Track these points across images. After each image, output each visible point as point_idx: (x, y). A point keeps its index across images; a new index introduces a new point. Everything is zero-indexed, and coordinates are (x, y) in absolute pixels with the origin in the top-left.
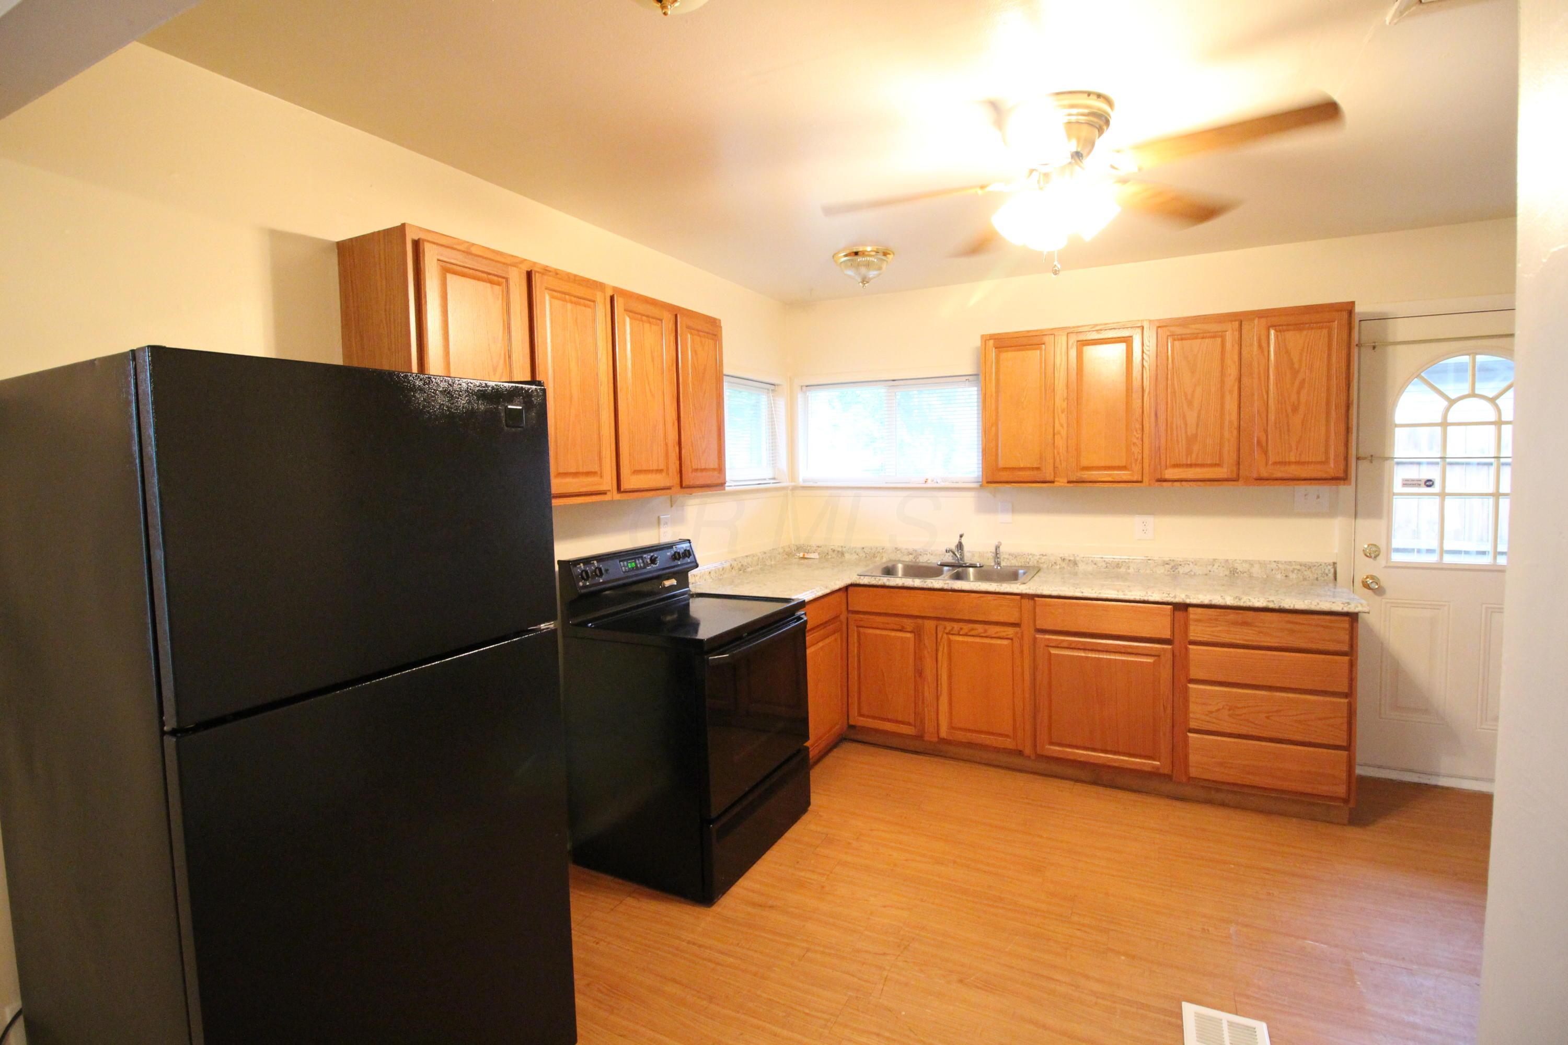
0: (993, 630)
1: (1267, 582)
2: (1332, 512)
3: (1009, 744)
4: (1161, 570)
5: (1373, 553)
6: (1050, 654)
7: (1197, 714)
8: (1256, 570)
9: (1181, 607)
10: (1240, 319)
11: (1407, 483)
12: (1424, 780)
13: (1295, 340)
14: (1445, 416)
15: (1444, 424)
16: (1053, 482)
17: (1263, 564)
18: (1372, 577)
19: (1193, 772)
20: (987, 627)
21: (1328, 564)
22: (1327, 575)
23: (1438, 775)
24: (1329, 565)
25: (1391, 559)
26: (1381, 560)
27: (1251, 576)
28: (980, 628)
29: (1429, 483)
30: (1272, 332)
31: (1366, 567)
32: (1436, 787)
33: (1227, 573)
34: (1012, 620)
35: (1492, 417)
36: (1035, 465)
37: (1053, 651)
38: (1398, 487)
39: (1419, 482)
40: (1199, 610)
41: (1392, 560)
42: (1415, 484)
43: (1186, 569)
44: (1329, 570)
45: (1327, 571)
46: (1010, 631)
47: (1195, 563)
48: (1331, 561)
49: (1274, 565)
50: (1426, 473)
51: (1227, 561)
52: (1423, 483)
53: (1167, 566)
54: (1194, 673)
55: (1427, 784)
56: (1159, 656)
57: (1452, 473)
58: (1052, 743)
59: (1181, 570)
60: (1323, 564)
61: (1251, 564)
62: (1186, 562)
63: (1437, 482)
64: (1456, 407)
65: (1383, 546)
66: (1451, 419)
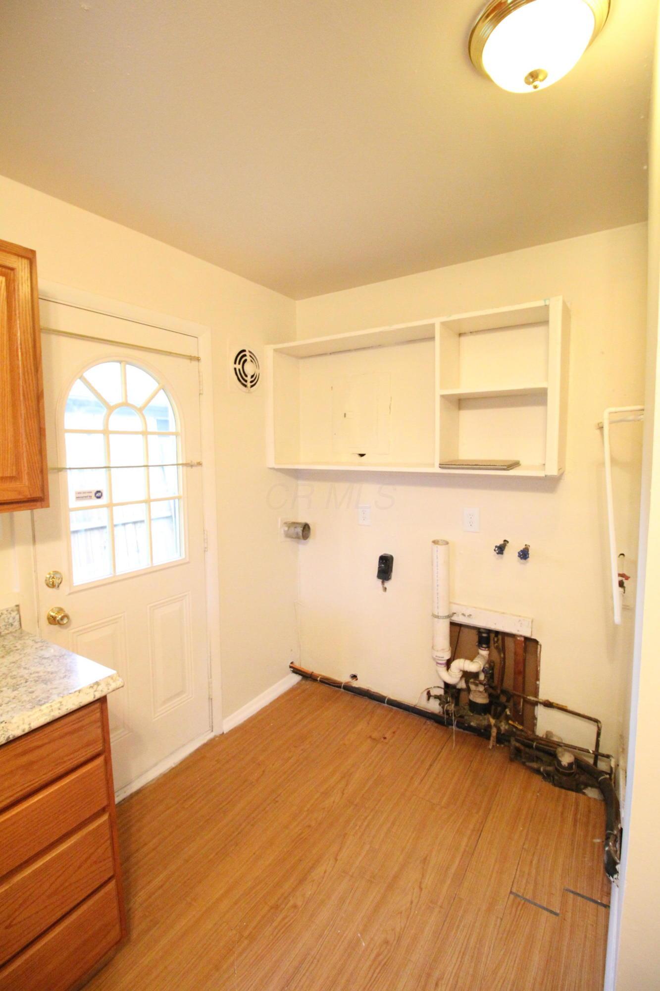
5: (57, 580)
11: (80, 496)
14: (106, 425)
15: (106, 432)
18: (57, 609)
21: (10, 610)
22: (12, 625)
24: (12, 611)
25: (73, 583)
26: (65, 588)
29: (98, 495)
31: (52, 601)
32: (132, 796)
35: (139, 427)
38: (73, 503)
39: (90, 494)
41: (74, 585)
42: (87, 497)
44: (14, 618)
45: (11, 621)
48: (12, 605)
50: (94, 486)
52: (93, 495)
55: (124, 799)
60: (5, 612)
63: (105, 494)
64: (113, 417)
65: (63, 570)
66: (111, 427)
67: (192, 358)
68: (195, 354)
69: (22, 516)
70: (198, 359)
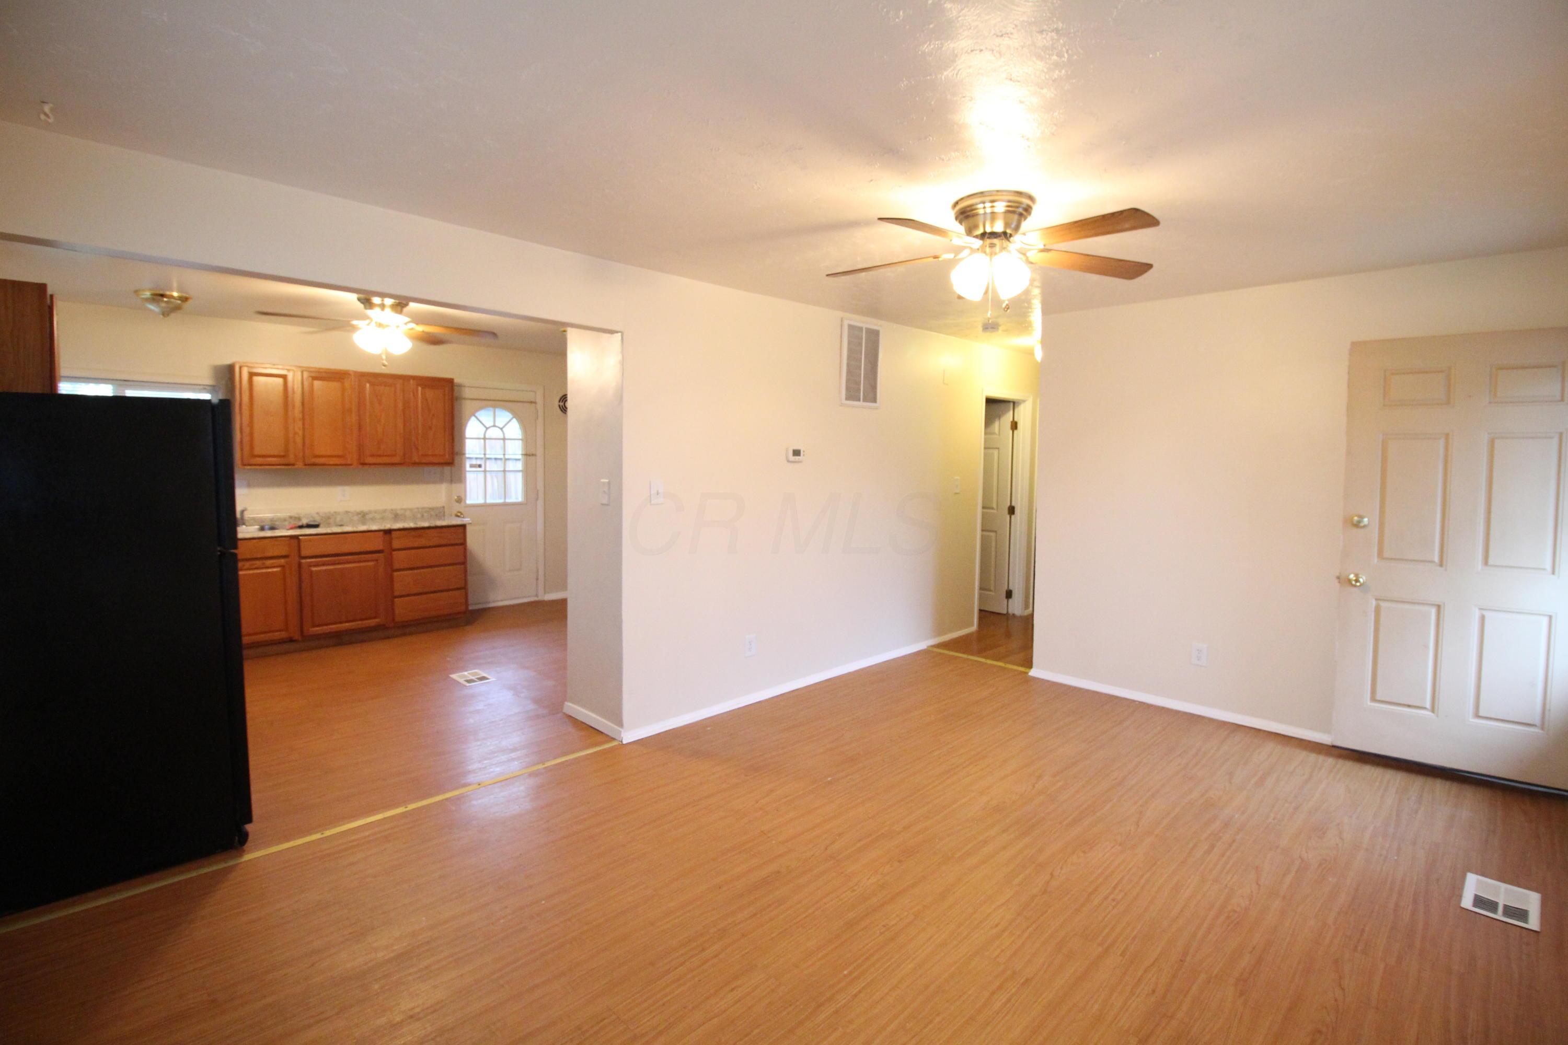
0: (269, 562)
1: (414, 518)
2: (441, 481)
3: (283, 635)
4: (356, 518)
5: (460, 500)
6: (311, 572)
7: (398, 588)
8: (408, 513)
9: (388, 532)
10: (405, 378)
11: (472, 466)
12: (480, 606)
13: (430, 394)
14: (485, 435)
15: (485, 439)
16: (293, 465)
17: (411, 510)
18: (459, 512)
19: (398, 619)
20: (264, 561)
21: (440, 505)
22: (441, 513)
23: (489, 603)
25: (467, 502)
26: (463, 503)
27: (405, 516)
28: (258, 563)
29: (480, 466)
30: (420, 388)
31: (456, 505)
33: (393, 516)
34: (284, 553)
35: (500, 436)
36: (282, 454)
37: (314, 569)
38: (468, 468)
40: (398, 532)
42: (474, 467)
43: (370, 516)
45: (440, 511)
46: (282, 561)
47: (376, 512)
49: (416, 510)
50: (479, 462)
51: (392, 510)
52: (477, 466)
53: (360, 516)
54: (396, 565)
56: (377, 560)
57: (488, 462)
58: (314, 626)
59: (367, 517)
60: (438, 505)
61: (405, 510)
62: (370, 512)
63: (483, 466)
64: (489, 431)
65: (463, 497)
66: (487, 437)
67: (531, 402)
68: (533, 400)
69: (447, 469)
70: (535, 403)
